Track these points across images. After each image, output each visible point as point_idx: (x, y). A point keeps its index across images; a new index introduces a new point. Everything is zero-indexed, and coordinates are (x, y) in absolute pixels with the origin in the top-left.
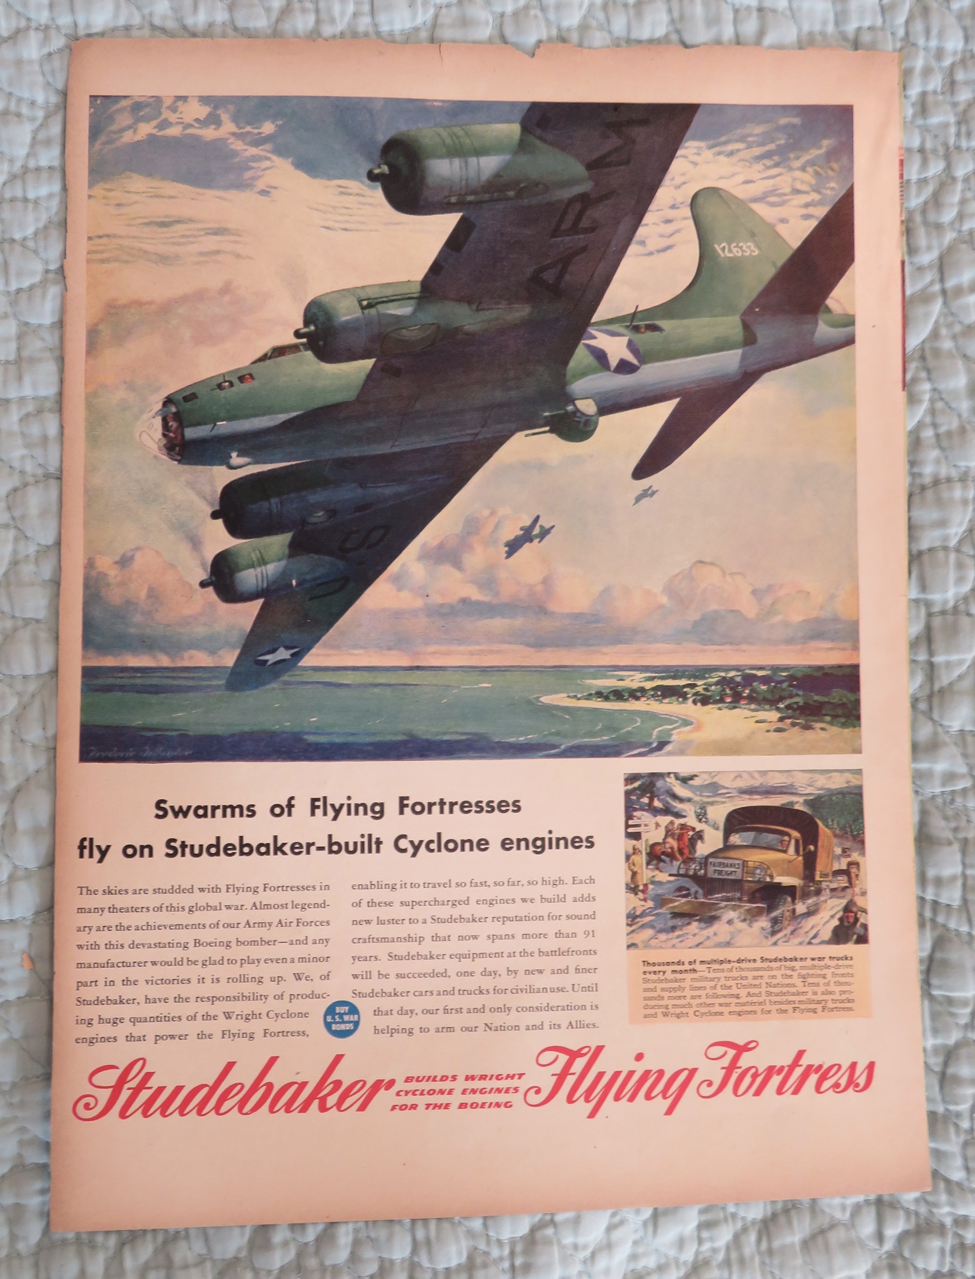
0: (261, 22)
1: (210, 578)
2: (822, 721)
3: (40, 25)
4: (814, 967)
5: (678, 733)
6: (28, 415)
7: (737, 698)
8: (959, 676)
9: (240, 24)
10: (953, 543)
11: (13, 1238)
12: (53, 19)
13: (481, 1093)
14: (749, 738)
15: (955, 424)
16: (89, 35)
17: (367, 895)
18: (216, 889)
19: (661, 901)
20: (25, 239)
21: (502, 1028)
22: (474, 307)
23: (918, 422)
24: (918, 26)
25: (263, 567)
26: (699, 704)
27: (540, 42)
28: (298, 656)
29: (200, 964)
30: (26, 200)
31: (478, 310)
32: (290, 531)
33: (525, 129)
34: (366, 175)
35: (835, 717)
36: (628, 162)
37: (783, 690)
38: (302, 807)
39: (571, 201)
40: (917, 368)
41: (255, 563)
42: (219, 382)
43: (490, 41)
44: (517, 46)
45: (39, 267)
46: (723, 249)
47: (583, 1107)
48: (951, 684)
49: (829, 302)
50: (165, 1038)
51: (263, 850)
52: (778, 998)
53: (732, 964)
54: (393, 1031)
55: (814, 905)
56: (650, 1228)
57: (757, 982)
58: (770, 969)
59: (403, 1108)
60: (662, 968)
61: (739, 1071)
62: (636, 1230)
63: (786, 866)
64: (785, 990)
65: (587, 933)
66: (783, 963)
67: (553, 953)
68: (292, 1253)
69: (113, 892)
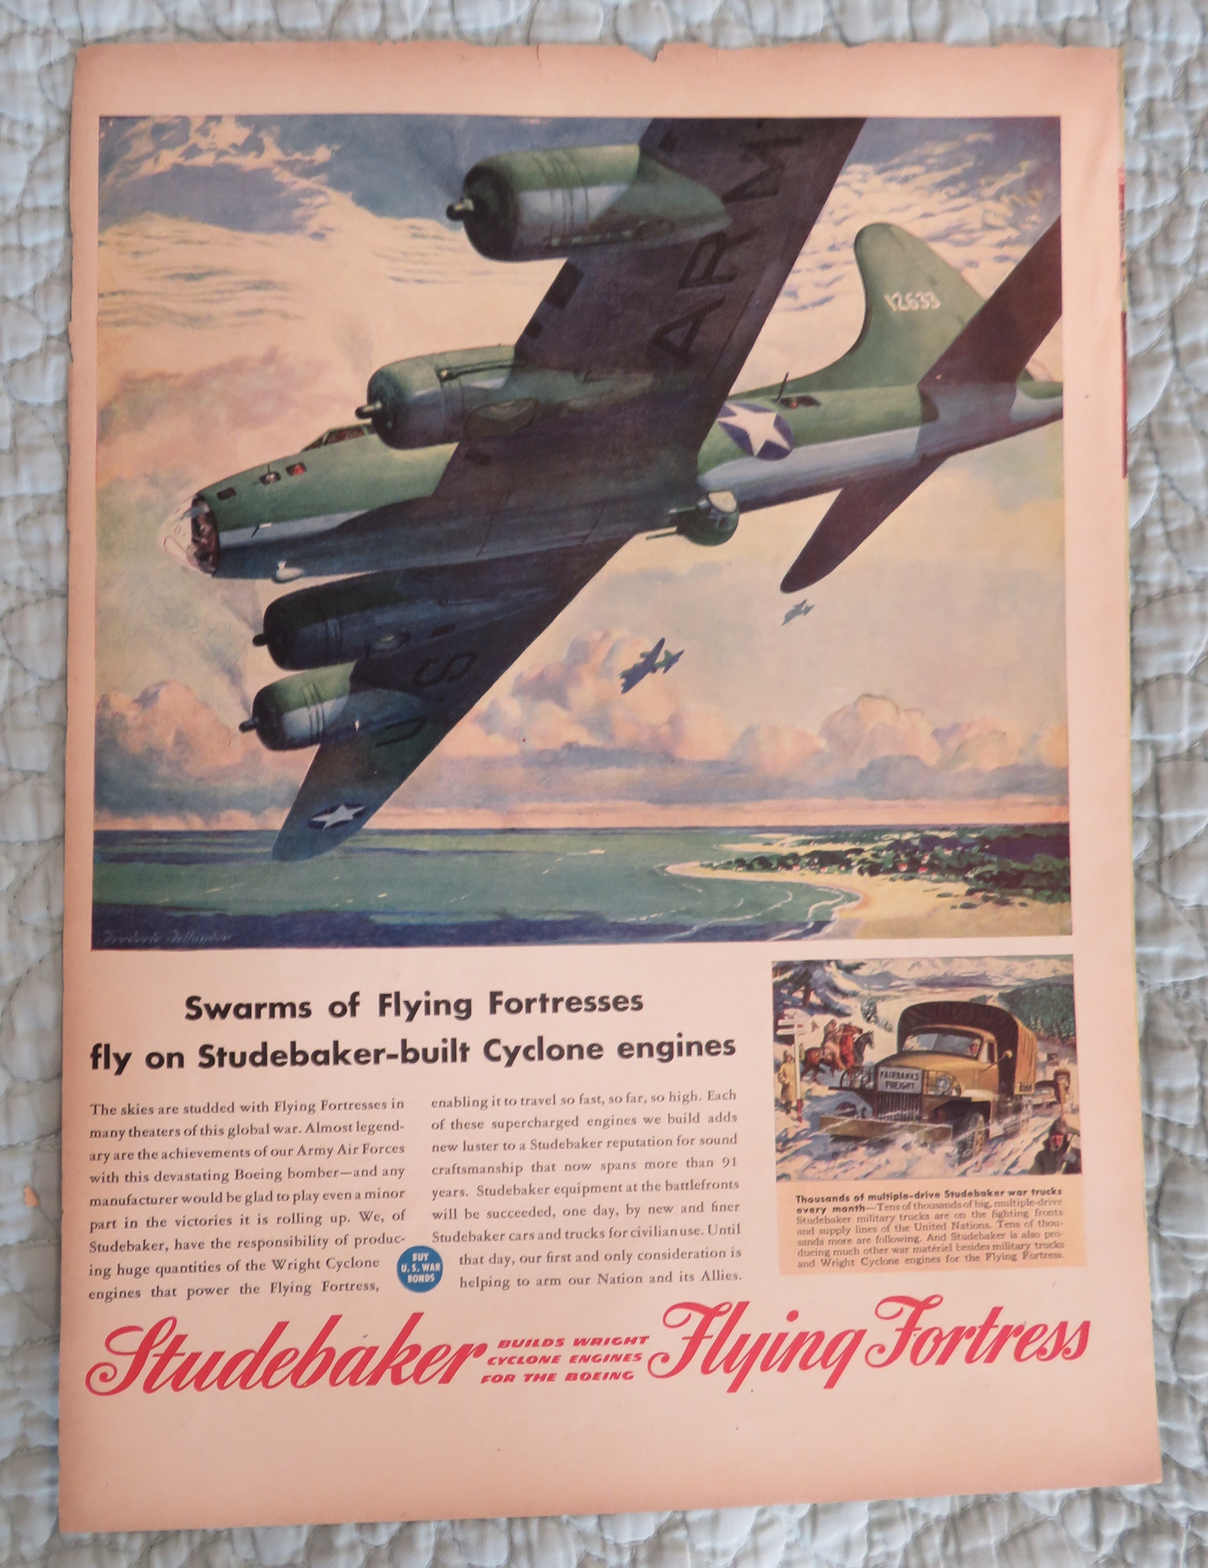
0: (313, 21)
1: (253, 718)
2: (1021, 894)
3: (38, 29)
4: (1012, 1203)
5: (841, 910)
6: (26, 517)
7: (914, 867)
8: (1195, 837)
9: (287, 23)
10: (1188, 669)
11: (16, 1538)
12: (54, 21)
13: (594, 1359)
14: (929, 915)
15: (1190, 519)
16: (99, 41)
17: (450, 1114)
18: (263, 1107)
19: (819, 1121)
20: (21, 297)
21: (620, 1280)
22: (582, 377)
23: (1144, 517)
24: (1143, 15)
25: (319, 707)
26: (866, 874)
27: (663, 43)
28: (362, 816)
29: (243, 1200)
30: (21, 248)
31: (586, 381)
32: (352, 660)
33: (646, 151)
34: (444, 211)
35: (1038, 889)
36: (775, 192)
37: (972, 856)
38: (369, 1005)
39: (703, 242)
40: (1141, 449)
41: (309, 700)
42: (262, 474)
43: (601, 41)
44: (635, 48)
45: (37, 332)
46: (896, 300)
47: (722, 1379)
48: (1185, 848)
49: (1031, 366)
50: (200, 1292)
51: (320, 1058)
52: (968, 1243)
53: (909, 1200)
54: (484, 1284)
55: (1013, 1125)
56: (808, 1528)
57: (940, 1222)
58: (956, 1205)
59: (497, 1379)
60: (821, 1205)
61: (919, 1333)
62: (790, 1532)
63: (976, 1077)
64: (976, 1231)
65: (726, 1161)
66: (974, 1198)
67: (684, 1186)
68: (361, 1559)
69: (135, 1111)
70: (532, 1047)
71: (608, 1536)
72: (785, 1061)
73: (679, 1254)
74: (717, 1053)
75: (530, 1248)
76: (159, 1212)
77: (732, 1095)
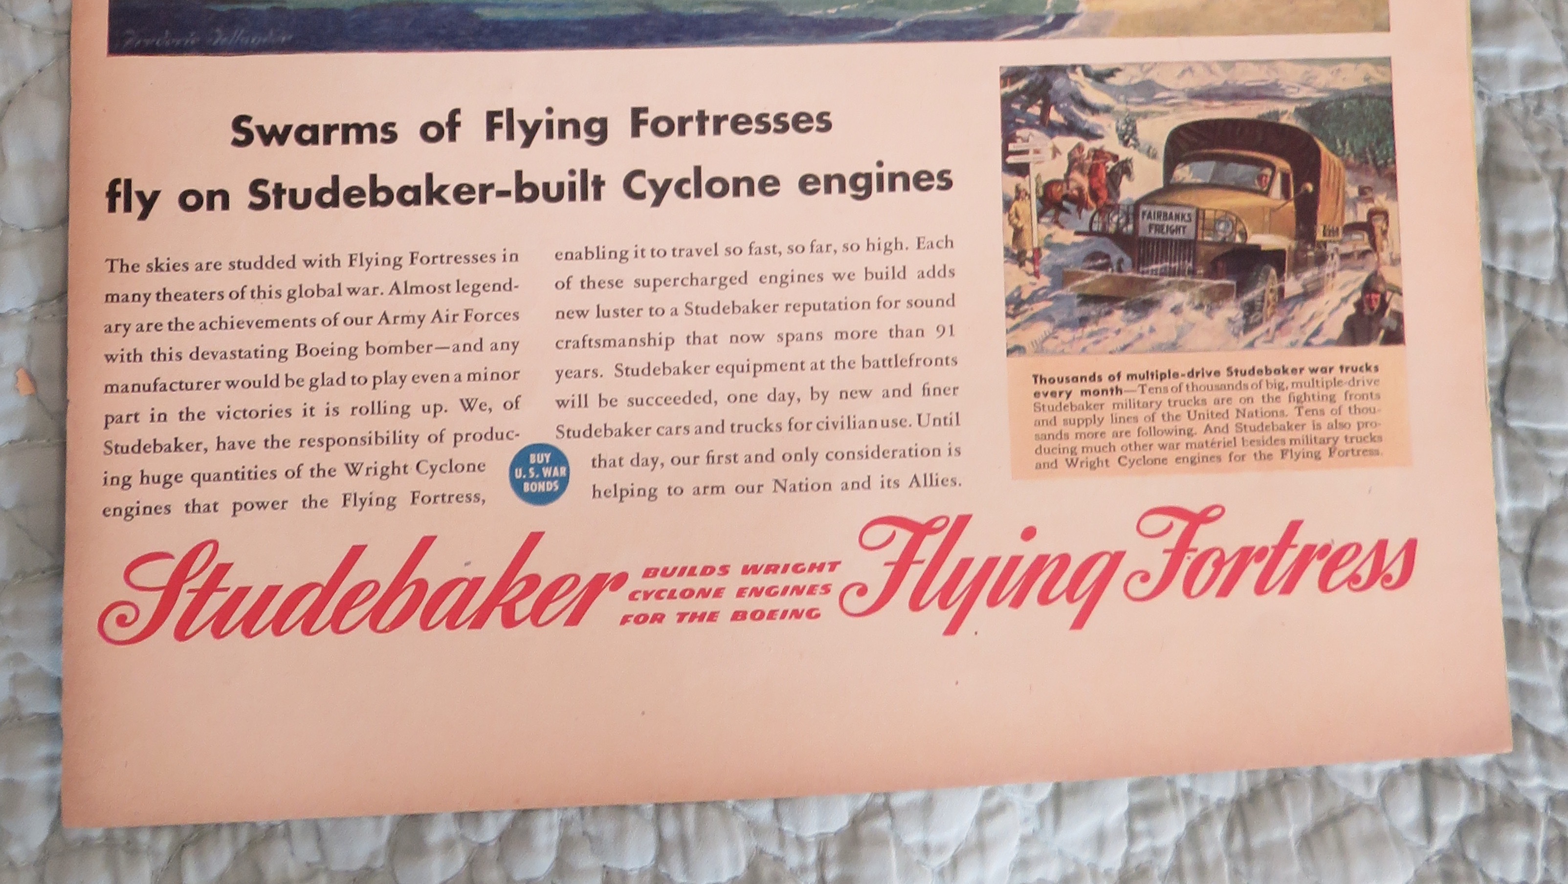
4: (1315, 383)
13: (768, 594)
14: (1204, 6)
17: (580, 270)
19: (1062, 277)
21: (802, 487)
29: (307, 384)
38: (473, 125)
47: (937, 618)
50: (249, 506)
51: (409, 196)
52: (1257, 436)
53: (1181, 379)
54: (624, 493)
55: (1315, 281)
56: (1049, 816)
57: (1222, 409)
58: (1242, 386)
59: (641, 619)
60: (1065, 387)
61: (1193, 556)
62: (1026, 820)
63: (1267, 218)
64: (1267, 421)
65: (941, 329)
66: (1264, 377)
67: (887, 363)
68: (460, 860)
69: (164, 267)
70: (687, 181)
71: (786, 827)
72: (1017, 198)
73: (879, 453)
74: (929, 188)
75: (683, 446)
76: (196, 400)
77: (949, 243)
